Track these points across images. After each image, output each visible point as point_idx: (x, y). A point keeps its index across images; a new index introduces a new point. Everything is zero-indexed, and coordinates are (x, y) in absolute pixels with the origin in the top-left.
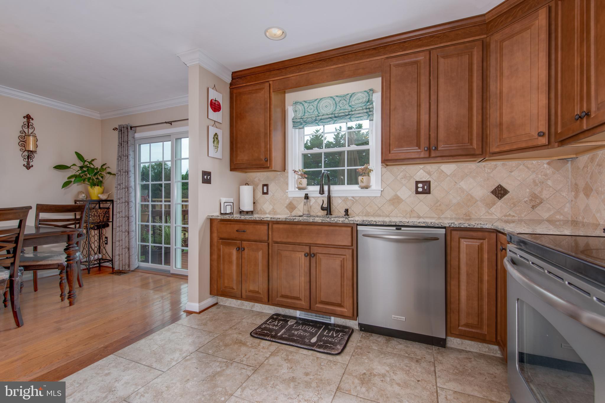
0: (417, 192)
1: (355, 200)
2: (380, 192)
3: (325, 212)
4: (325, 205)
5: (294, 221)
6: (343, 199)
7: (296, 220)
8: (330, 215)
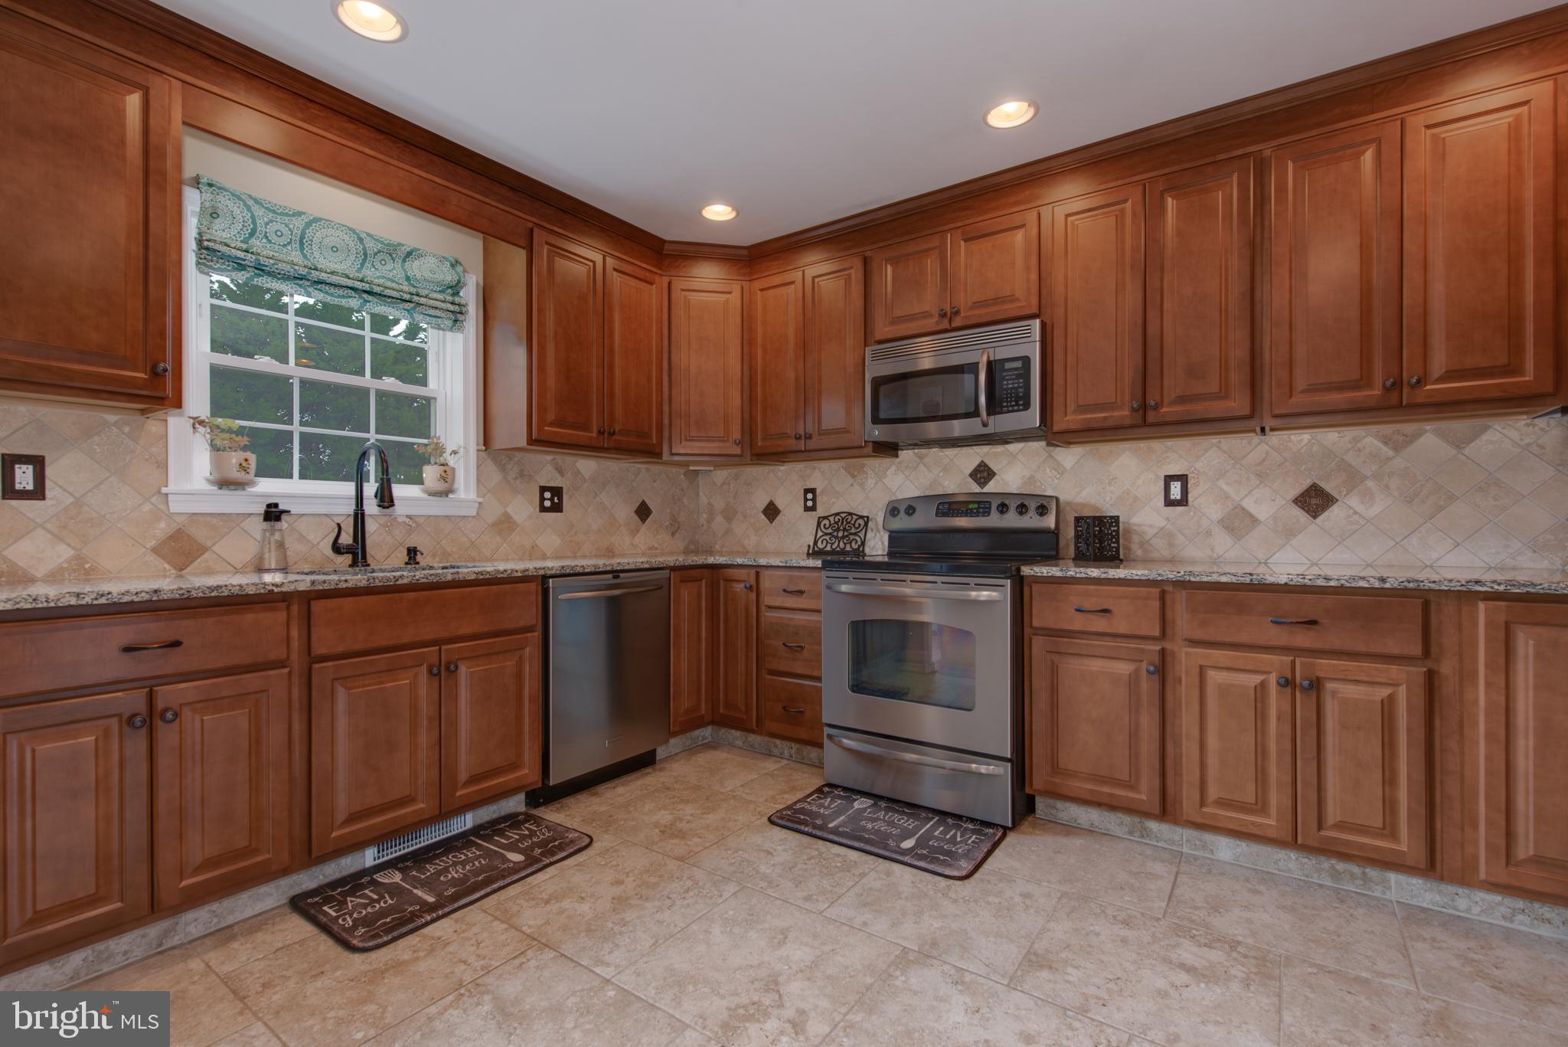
0: (543, 509)
1: (414, 525)
2: (477, 505)
3: (348, 559)
4: (346, 539)
5: (398, 583)
6: (381, 522)
7: (405, 581)
8: (363, 566)
